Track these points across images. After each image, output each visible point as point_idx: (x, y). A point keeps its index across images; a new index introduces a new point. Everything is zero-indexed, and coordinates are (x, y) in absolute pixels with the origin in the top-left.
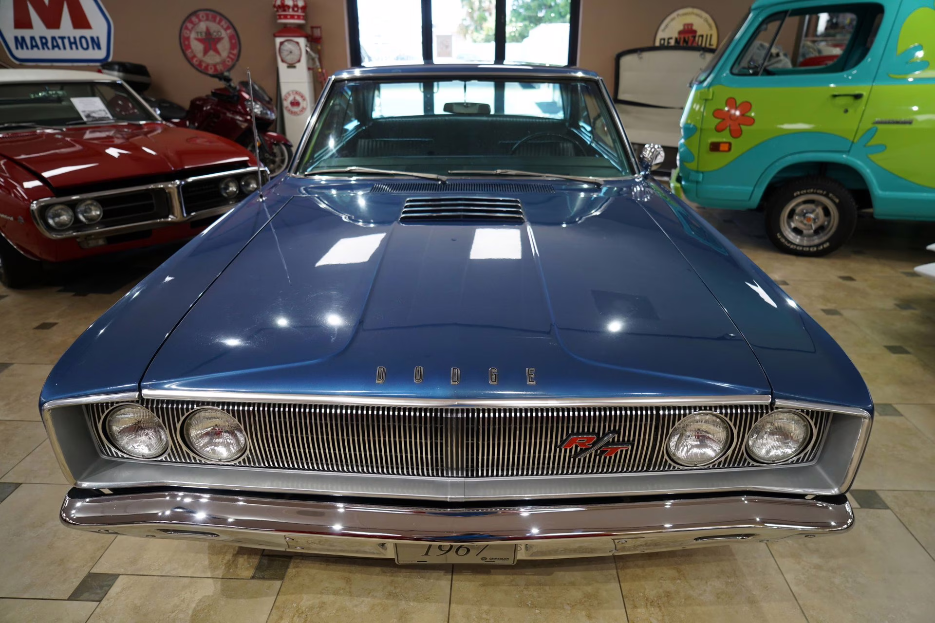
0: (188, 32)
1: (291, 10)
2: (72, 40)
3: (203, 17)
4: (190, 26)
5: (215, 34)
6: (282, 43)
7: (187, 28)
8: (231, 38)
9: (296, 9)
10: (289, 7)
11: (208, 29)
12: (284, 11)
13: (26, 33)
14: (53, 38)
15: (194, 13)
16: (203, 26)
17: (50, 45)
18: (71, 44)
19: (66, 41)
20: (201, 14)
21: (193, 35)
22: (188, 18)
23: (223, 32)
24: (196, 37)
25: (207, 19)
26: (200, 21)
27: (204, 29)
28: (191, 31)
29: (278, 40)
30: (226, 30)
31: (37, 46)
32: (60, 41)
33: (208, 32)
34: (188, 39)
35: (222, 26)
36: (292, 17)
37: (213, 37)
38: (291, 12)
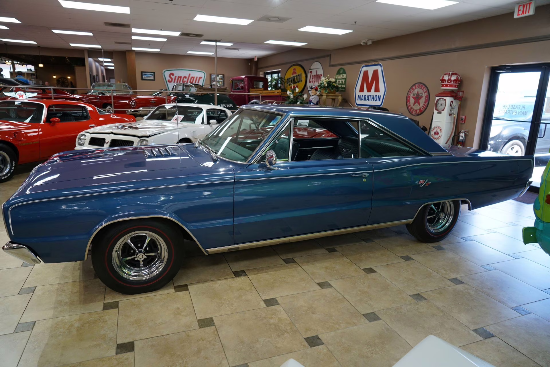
0: (410, 94)
1: (446, 82)
2: (373, 97)
3: (417, 86)
4: (411, 90)
5: (420, 95)
6: (438, 100)
7: (410, 92)
8: (426, 97)
9: (449, 81)
10: (445, 81)
11: (418, 92)
12: (443, 83)
13: (361, 94)
14: (368, 96)
15: (414, 85)
16: (416, 91)
17: (366, 99)
18: (372, 98)
19: (371, 97)
20: (417, 85)
21: (412, 95)
22: (412, 88)
23: (423, 93)
24: (413, 96)
25: (419, 88)
26: (416, 88)
27: (416, 93)
28: (411, 93)
29: (437, 98)
30: (425, 93)
31: (363, 99)
32: (369, 97)
33: (418, 94)
34: (409, 97)
35: (424, 91)
36: (447, 86)
37: (419, 96)
38: (446, 83)
